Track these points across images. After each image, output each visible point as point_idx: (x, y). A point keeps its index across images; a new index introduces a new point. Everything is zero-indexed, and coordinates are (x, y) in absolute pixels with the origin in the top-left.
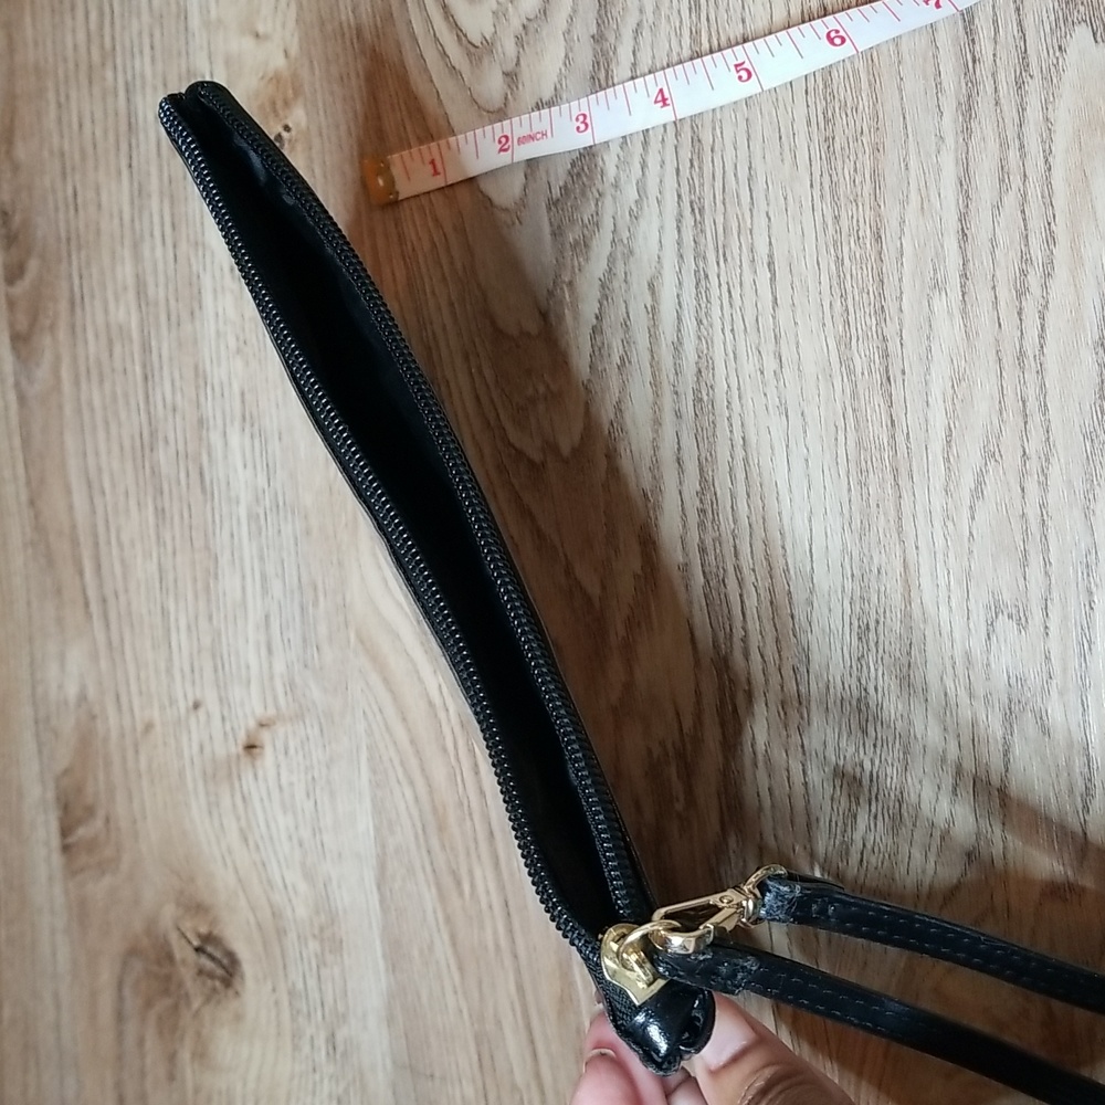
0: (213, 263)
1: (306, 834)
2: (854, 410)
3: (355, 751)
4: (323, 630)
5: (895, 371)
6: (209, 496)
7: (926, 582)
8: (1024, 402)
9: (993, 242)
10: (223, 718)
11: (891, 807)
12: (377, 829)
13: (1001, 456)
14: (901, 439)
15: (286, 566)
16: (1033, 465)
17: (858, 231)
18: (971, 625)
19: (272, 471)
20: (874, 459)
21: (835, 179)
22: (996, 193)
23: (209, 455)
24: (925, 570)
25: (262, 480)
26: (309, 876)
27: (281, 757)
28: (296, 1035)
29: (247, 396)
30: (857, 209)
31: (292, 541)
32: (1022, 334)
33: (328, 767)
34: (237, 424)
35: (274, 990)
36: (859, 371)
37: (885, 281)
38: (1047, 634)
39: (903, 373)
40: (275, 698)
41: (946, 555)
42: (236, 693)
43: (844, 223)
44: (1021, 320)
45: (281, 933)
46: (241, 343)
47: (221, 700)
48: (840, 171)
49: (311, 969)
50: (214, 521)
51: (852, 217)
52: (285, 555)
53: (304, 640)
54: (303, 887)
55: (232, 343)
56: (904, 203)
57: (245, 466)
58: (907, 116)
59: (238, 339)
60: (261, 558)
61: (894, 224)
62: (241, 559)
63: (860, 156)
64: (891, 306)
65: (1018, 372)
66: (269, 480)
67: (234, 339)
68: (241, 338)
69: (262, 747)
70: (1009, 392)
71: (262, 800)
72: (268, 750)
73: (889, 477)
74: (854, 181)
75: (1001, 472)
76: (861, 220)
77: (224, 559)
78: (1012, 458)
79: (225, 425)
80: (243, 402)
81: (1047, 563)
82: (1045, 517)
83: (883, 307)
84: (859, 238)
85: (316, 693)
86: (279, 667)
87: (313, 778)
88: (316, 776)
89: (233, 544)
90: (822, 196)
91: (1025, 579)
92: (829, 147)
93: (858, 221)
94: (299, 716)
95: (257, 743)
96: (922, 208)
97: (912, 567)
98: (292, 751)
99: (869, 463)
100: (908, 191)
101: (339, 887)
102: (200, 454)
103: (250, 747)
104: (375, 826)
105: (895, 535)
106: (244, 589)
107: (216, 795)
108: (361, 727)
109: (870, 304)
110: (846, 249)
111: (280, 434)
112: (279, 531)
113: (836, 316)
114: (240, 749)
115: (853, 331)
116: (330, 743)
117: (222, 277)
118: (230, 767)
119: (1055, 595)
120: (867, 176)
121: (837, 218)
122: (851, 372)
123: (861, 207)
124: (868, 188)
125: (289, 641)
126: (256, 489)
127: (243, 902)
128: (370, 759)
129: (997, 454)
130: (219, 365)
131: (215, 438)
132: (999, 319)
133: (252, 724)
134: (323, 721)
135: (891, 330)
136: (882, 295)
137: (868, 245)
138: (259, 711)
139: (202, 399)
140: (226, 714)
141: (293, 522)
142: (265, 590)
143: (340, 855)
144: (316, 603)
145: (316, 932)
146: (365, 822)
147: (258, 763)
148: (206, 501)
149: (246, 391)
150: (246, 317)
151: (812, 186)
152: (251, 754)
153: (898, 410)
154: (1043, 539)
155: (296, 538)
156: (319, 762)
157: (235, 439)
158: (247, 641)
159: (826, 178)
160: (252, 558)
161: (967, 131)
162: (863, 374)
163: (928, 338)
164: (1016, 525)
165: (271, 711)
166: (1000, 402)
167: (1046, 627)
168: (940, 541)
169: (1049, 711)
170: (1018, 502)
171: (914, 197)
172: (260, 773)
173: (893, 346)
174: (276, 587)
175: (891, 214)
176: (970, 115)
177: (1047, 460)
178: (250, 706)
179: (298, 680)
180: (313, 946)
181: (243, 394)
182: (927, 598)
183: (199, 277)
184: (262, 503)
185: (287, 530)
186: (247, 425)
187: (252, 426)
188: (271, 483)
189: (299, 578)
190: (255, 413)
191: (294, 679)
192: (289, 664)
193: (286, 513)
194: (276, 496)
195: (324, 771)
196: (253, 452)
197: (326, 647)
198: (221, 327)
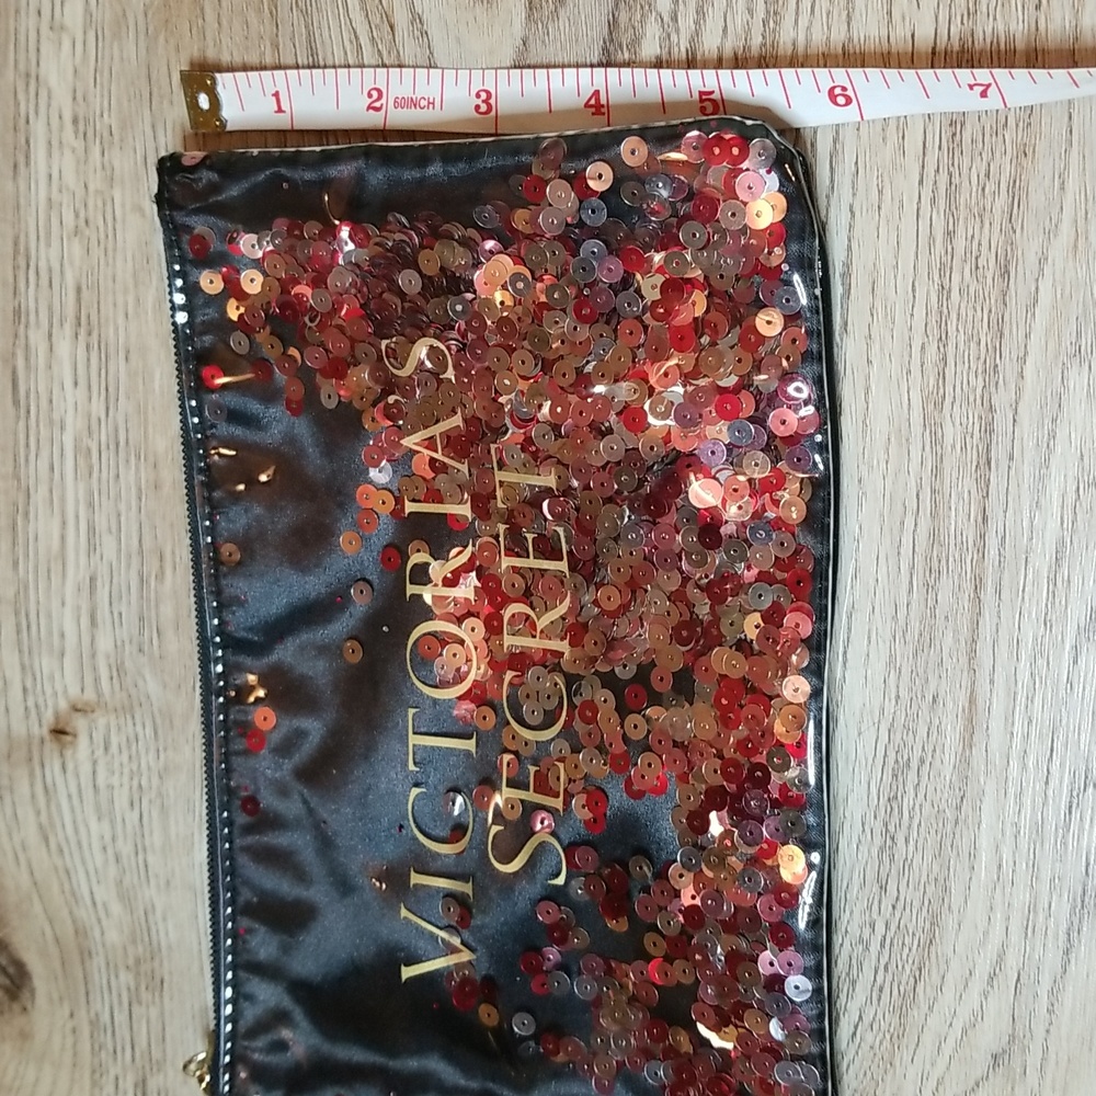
0: (49, 105)
1: (126, 849)
2: (933, 491)
5: (1000, 453)
6: (23, 411)
7: (996, 725)
10: (25, 690)
11: (904, 982)
14: (992, 543)
15: (123, 519)
17: (977, 258)
18: (1050, 793)
19: (112, 399)
20: (951, 559)
21: (956, 180)
23: (27, 359)
24: (998, 708)
25: (98, 407)
26: (126, 897)
27: (100, 752)
28: (97, 1071)
29: (85, 294)
30: (982, 228)
31: (134, 491)
33: (161, 778)
34: (68, 328)
35: (72, 1015)
36: (948, 440)
37: (1006, 332)
39: (1011, 458)
40: (97, 680)
41: (1030, 699)
42: (46, 664)
43: (960, 243)
45: (85, 954)
46: (82, 223)
47: (23, 668)
48: (965, 171)
49: (120, 1003)
50: (27, 445)
51: (973, 237)
52: (123, 507)
53: (141, 619)
54: (116, 908)
55: (69, 218)
56: (1050, 234)
57: (76, 384)
58: (1075, 117)
59: (77, 216)
60: (91, 505)
61: (1032, 259)
62: (63, 500)
63: (998, 155)
64: (1008, 368)
66: (107, 409)
69: (75, 736)
71: (70, 796)
72: (83, 741)
73: (968, 587)
74: (983, 189)
76: (985, 243)
77: (40, 496)
79: (51, 325)
80: (79, 300)
83: (996, 366)
84: (977, 268)
85: (152, 686)
86: (105, 644)
87: (140, 786)
88: (144, 783)
89: (52, 480)
90: (933, 201)
92: (954, 135)
93: (980, 244)
94: (128, 709)
95: (68, 729)
96: (1076, 246)
97: (980, 702)
98: (114, 748)
99: (944, 562)
100: (1060, 220)
101: (164, 919)
102: (14, 354)
103: (59, 732)
105: (964, 660)
106: (63, 538)
107: (10, 779)
109: (979, 358)
110: (956, 278)
111: (128, 352)
112: (118, 476)
113: (928, 366)
114: (45, 731)
115: (949, 389)
116: (165, 749)
117: (61, 128)
118: (30, 751)
120: (1003, 186)
121: (950, 235)
122: (937, 441)
123: (987, 225)
124: (1002, 202)
125: (120, 614)
126: (89, 416)
127: (37, 908)
130: (49, 245)
131: (37, 338)
133: (63, 705)
134: (159, 721)
135: (1002, 399)
136: (998, 350)
137: (989, 281)
138: (74, 691)
139: (22, 285)
140: (29, 684)
141: (137, 469)
142: (92, 547)
143: (168, 883)
144: (160, 576)
145: (131, 962)
147: (68, 753)
148: (18, 417)
149: (84, 287)
150: (91, 187)
151: (921, 182)
152: (59, 740)
153: (993, 504)
155: (140, 489)
156: (149, 768)
157: (64, 347)
158: (63, 604)
159: (943, 178)
160: (77, 502)
162: (953, 447)
163: (1054, 420)
165: (90, 695)
168: (1024, 676)
171: (1066, 228)
172: (70, 766)
173: (1002, 421)
174: (108, 546)
175: (1029, 248)
178: (63, 684)
179: (128, 664)
180: (126, 978)
181: (79, 290)
182: (994, 745)
183: (28, 122)
184: (95, 436)
185: (128, 477)
186: (83, 331)
187: (90, 334)
188: (111, 414)
189: (140, 541)
190: (94, 318)
191: (123, 663)
192: (119, 643)
193: (128, 454)
194: (117, 431)
195: (155, 781)
196: (88, 367)
197: (169, 634)
198: (55, 195)
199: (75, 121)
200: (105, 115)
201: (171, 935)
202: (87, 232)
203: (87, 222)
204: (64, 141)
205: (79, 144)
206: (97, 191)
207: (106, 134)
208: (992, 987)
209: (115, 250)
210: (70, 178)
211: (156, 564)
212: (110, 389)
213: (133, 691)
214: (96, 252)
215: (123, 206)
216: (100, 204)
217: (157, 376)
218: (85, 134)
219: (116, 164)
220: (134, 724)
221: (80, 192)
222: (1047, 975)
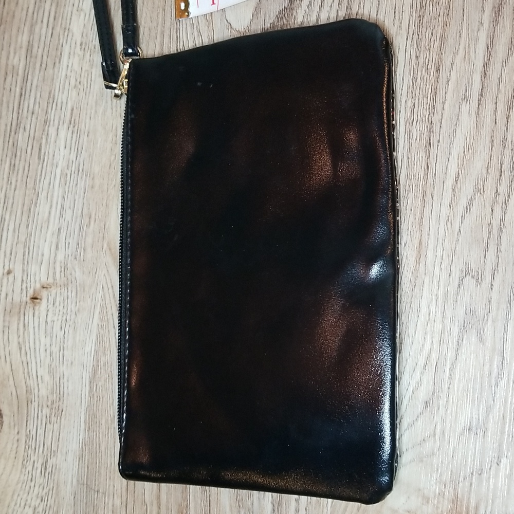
0: (72, 39)
1: (55, 349)
2: (408, 158)
3: (93, 308)
4: (89, 240)
5: (434, 140)
6: (42, 161)
7: (430, 254)
8: (501, 165)
9: (500, 80)
10: (22, 281)
12: (96, 351)
13: (484, 191)
14: (430, 176)
15: (76, 202)
16: (501, 198)
17: (427, 65)
18: (451, 279)
19: (79, 152)
20: (414, 185)
21: (420, 37)
22: (506, 55)
23: (47, 139)
24: (431, 247)
25: (73, 157)
26: (51, 373)
27: (51, 306)
28: (26, 459)
29: (75, 111)
30: (430, 54)
31: (83, 190)
32: (507, 129)
33: (76, 315)
34: (66, 125)
35: (18, 433)
36: (414, 138)
37: (438, 92)
38: (492, 289)
39: (439, 141)
40: (54, 273)
41: (444, 240)
42: (34, 268)
43: (421, 60)
44: (507, 121)
45: (29, 402)
46: (78, 82)
47: (23, 271)
48: (424, 33)
49: (42, 424)
50: (41, 175)
51: (426, 58)
52: (77, 197)
53: (78, 244)
54: (47, 378)
55: (73, 82)
56: (455, 54)
57: (65, 147)
58: (465, 10)
59: (76, 80)
60: (64, 197)
61: (448, 64)
62: (52, 196)
63: (436, 27)
64: (439, 106)
65: (501, 148)
66: (77, 157)
67: (74, 80)
68: (78, 80)
69: (41, 299)
70: (494, 159)
71: (34, 328)
72: (44, 301)
73: (420, 196)
74: (431, 39)
75: (482, 200)
76: (431, 59)
77: (42, 196)
78: (489, 193)
79: (59, 125)
80: (72, 114)
81: (499, 250)
82: (502, 227)
83: (434, 106)
84: (427, 69)
85: (78, 274)
86: (60, 257)
87: (66, 319)
88: (68, 318)
89: (49, 188)
90: (412, 45)
91: (485, 257)
92: (420, 20)
93: (429, 60)
94: (66, 285)
95: (38, 297)
96: (465, 57)
97: (424, 244)
98: (57, 303)
99: (411, 187)
100: (459, 48)
101: (68, 381)
102: (42, 138)
103: (34, 298)
104: (95, 350)
105: (417, 226)
106: (50, 213)
107: (9, 323)
108: (99, 295)
109: (427, 104)
110: (419, 73)
111: (89, 133)
112: (77, 184)
113: (408, 108)
114: (28, 298)
115: (415, 116)
117: (75, 47)
118: (20, 309)
119: (500, 269)
120: (438, 38)
121: (417, 57)
122: (410, 138)
123: (432, 53)
124: (437, 44)
125: (69, 243)
126: (69, 160)
127: (11, 382)
128: (101, 313)
129: (482, 190)
130: (63, 93)
131: (52, 131)
132: (496, 119)
133: (38, 286)
134: (78, 289)
135: (436, 119)
136: (434, 100)
137: (432, 73)
138: (44, 279)
139: (50, 110)
140: (24, 279)
141: (86, 180)
142: (61, 215)
143: (72, 363)
144: (88, 225)
145: (49, 404)
146: (90, 347)
147: (37, 308)
148: (39, 164)
149: (75, 108)
151: (407, 39)
152: (33, 302)
153: (432, 161)
154: (499, 238)
155: (85, 189)
156: (71, 311)
157: (62, 133)
158: (45, 241)
159: (416, 36)
160: (58, 196)
161: (495, 21)
162: (416, 139)
163: (456, 125)
164: (485, 229)
165: (51, 280)
166: (489, 163)
167: (492, 285)
168: (442, 232)
169: (486, 330)
170: (488, 216)
171: (461, 52)
172: (36, 313)
173: (436, 128)
174: (68, 214)
175: (447, 60)
176: (499, 14)
177: (509, 196)
178: (39, 275)
179: (69, 265)
180: (46, 411)
181: (72, 110)
182: (429, 261)
183: (62, 46)
184: (70, 168)
185: (81, 184)
186: (72, 126)
187: (74, 127)
188: (78, 158)
189: (82, 210)
190: (77, 121)
191: (67, 265)
192: (66, 256)
193: (82, 174)
194: (79, 165)
195: (73, 316)
196: (72, 140)
197: (89, 250)
198: (69, 73)
199: (81, 44)
200: (94, 41)
201: (69, 387)
202: (79, 87)
203: (80, 83)
204: (75, 52)
205: (81, 53)
206: (86, 71)
207: (93, 48)
208: (425, 369)
209: (89, 92)
210: (76, 67)
211: (87, 220)
212: (79, 149)
213: (69, 277)
214: (82, 94)
215: (95, 75)
216: (86, 75)
217: (100, 141)
218: (84, 49)
219: (95, 59)
220: (68, 292)
221: (79, 71)
222: (449, 362)
